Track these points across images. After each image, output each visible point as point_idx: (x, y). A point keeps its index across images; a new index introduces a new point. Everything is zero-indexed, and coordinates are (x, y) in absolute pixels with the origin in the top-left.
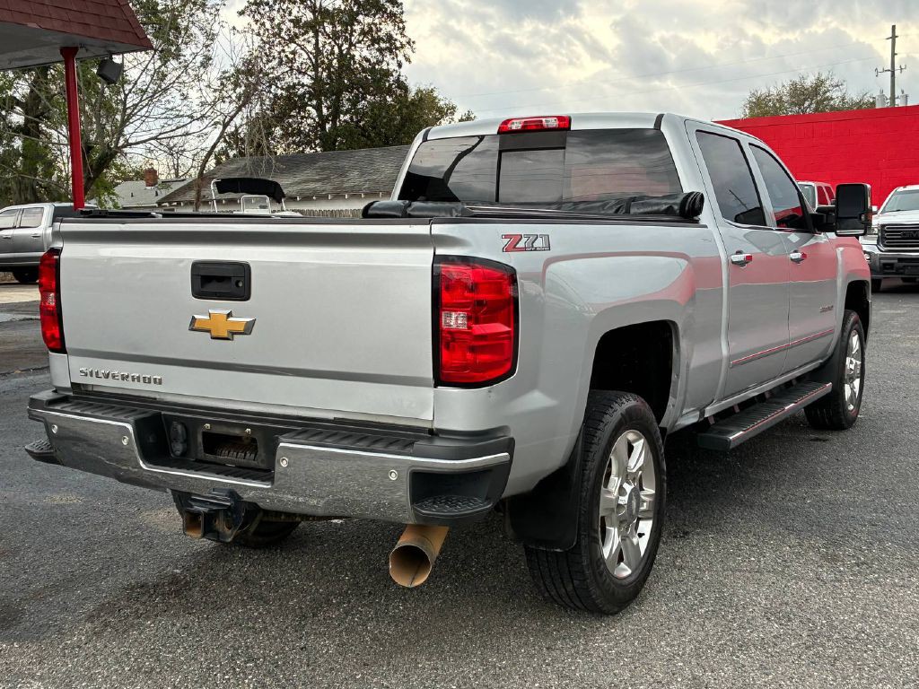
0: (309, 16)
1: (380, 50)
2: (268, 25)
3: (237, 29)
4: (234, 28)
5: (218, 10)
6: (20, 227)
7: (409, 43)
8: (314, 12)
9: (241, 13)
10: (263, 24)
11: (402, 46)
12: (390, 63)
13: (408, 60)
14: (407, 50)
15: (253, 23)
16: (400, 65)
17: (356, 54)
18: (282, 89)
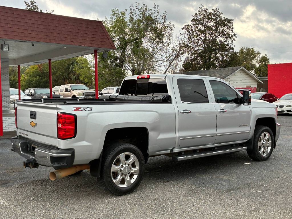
0: (203, 29)
1: (226, 38)
2: (191, 32)
3: (182, 33)
4: (180, 33)
5: (172, 29)
6: (108, 93)
7: (234, 35)
8: (205, 27)
9: (183, 29)
10: (189, 32)
11: (232, 36)
12: (229, 41)
13: (234, 40)
14: (234, 37)
15: (186, 31)
16: (232, 42)
17: (218, 39)
18: (194, 51)
